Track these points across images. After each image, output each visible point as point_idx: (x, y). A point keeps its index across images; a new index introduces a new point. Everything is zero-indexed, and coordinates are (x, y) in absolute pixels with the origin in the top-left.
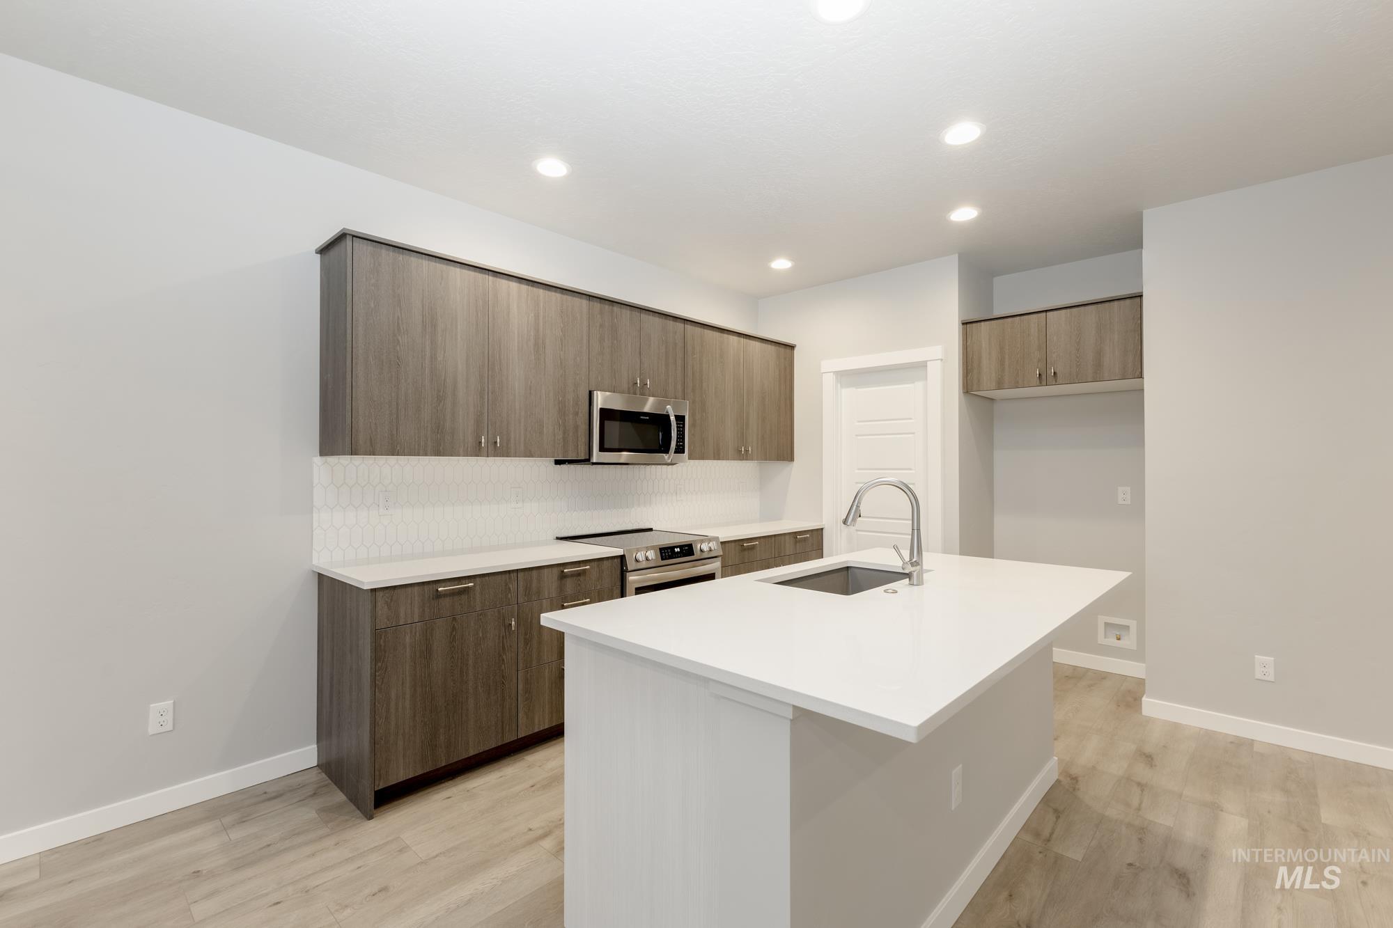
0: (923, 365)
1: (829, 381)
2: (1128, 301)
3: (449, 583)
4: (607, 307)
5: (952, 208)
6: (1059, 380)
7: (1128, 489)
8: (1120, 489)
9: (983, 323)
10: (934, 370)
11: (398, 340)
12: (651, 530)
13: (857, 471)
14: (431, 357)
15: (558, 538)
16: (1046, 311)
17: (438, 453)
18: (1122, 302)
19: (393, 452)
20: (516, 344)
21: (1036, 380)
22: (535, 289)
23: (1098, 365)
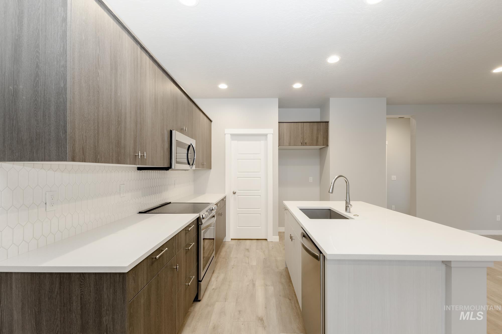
0: (266, 135)
1: (228, 137)
2: (324, 123)
5: (294, 83)
6: (307, 145)
7: (312, 178)
8: (310, 178)
9: (285, 123)
10: (270, 137)
12: (170, 203)
13: (238, 173)
14: (115, 92)
15: (140, 213)
16: (304, 122)
18: (323, 123)
19: (96, 160)
21: (300, 144)
23: (317, 141)
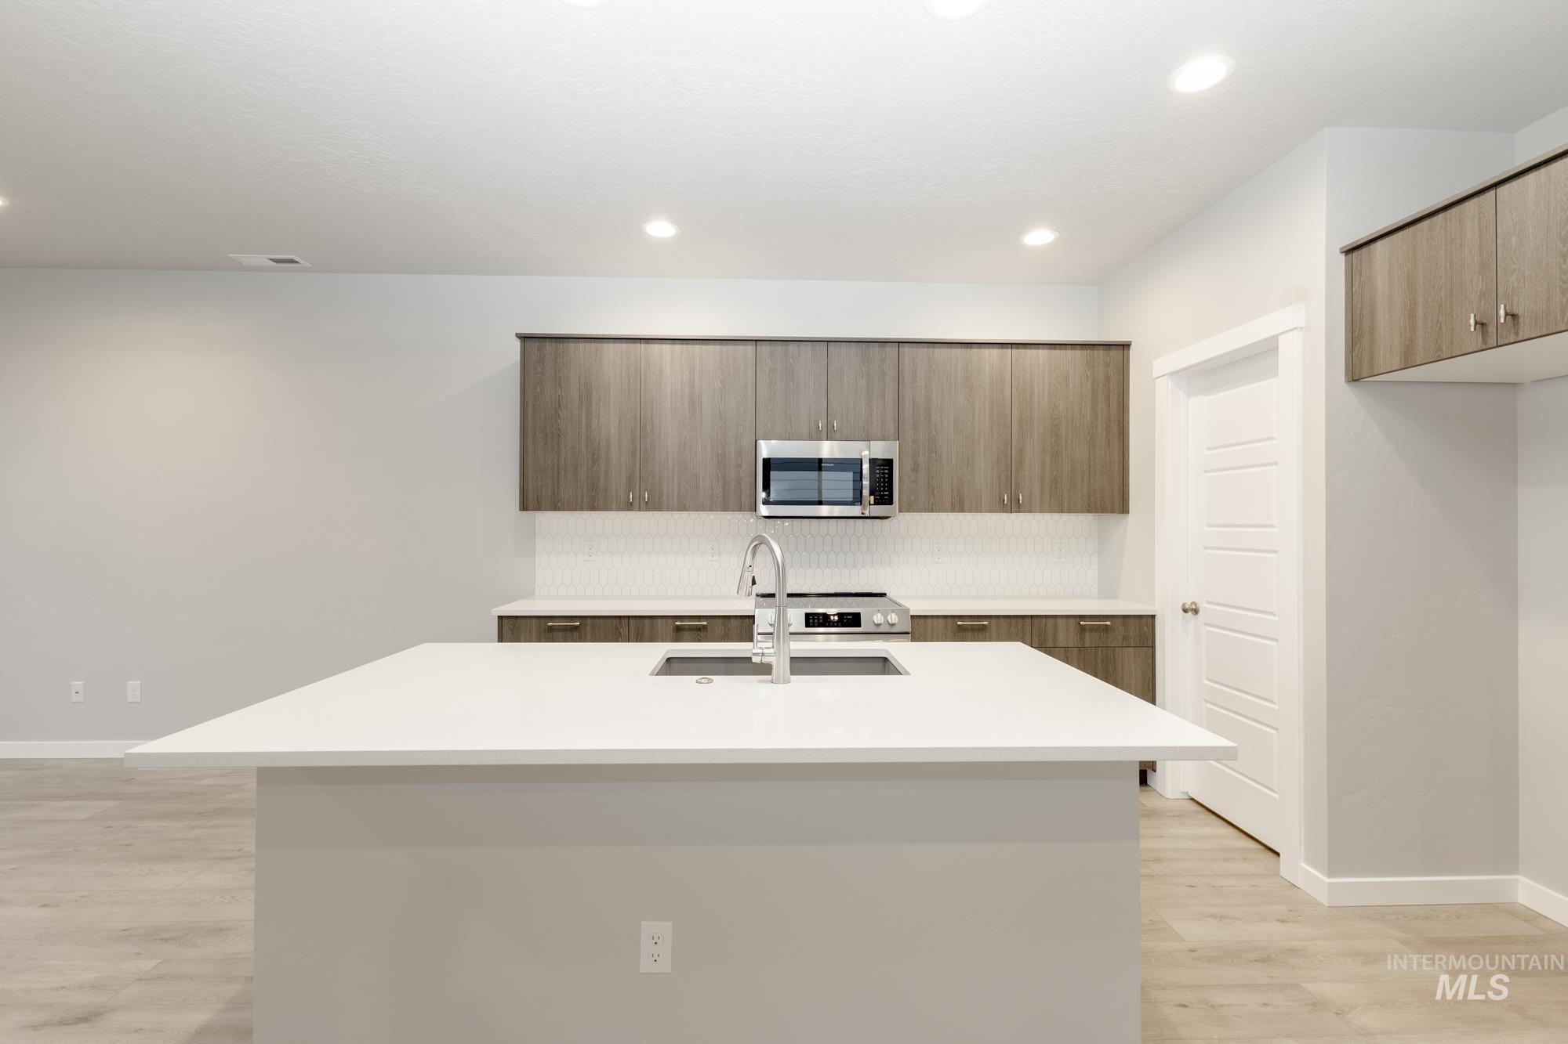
1: (1166, 385)
3: (561, 620)
4: (779, 348)
6: (1524, 330)
9: (1378, 243)
11: (559, 415)
14: (587, 426)
16: (1496, 186)
17: (593, 508)
20: (669, 403)
21: (1474, 338)
22: (690, 346)
